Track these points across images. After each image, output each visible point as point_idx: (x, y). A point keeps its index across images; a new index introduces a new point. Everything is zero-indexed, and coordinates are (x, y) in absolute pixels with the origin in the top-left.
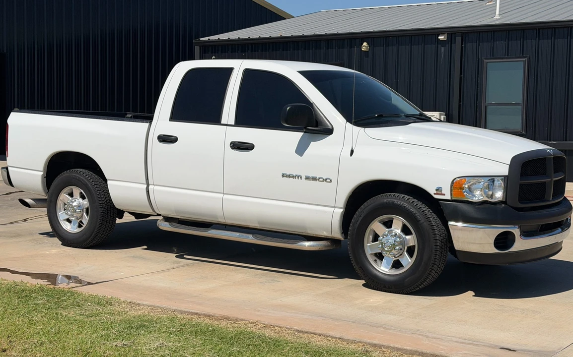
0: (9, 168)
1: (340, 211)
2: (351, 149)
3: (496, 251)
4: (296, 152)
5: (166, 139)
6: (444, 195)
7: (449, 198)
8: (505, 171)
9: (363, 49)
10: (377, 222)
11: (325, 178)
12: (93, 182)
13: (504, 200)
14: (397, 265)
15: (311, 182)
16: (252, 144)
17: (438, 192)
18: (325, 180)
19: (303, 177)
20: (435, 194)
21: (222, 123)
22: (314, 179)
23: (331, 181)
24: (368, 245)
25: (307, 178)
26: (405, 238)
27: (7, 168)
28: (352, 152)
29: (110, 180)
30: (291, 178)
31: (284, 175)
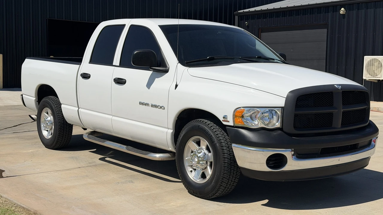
0: (23, 95)
1: (171, 131)
2: (176, 84)
3: (268, 170)
4: (146, 86)
5: (86, 76)
6: (229, 122)
7: (232, 125)
8: (281, 103)
9: (341, 12)
10: (191, 141)
11: (161, 106)
12: (56, 105)
13: (281, 127)
14: (203, 176)
15: (154, 109)
16: (125, 80)
17: (225, 120)
18: (161, 107)
19: (150, 105)
20: (222, 120)
21: (113, 64)
22: (156, 106)
23: (164, 108)
24: (186, 159)
25: (152, 106)
26: (208, 154)
27: (22, 95)
28: (176, 86)
29: (63, 104)
30: (144, 106)
31: (141, 103)
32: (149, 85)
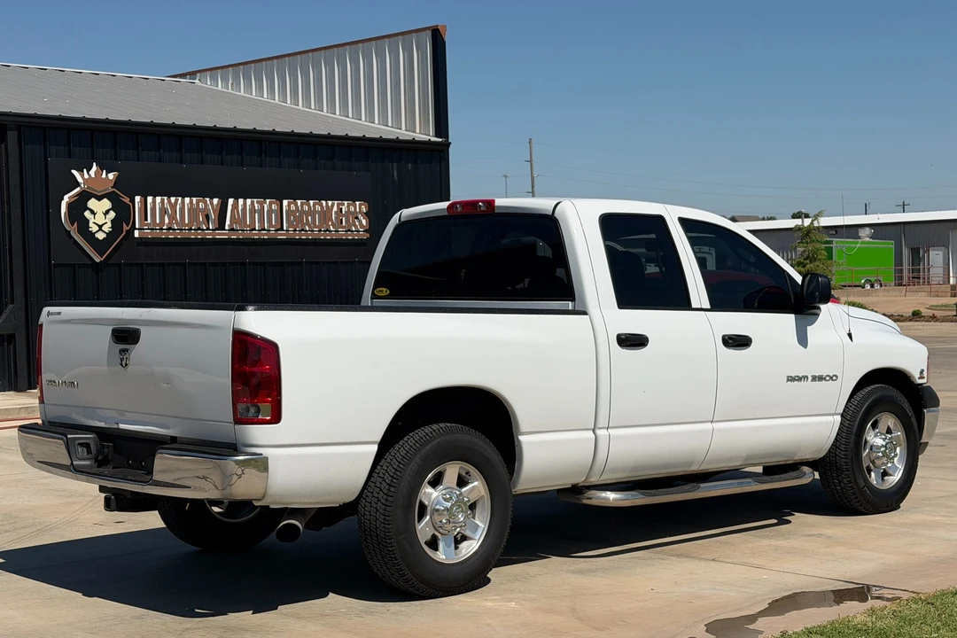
2: (847, 332)
4: (798, 342)
11: (832, 375)
17: (922, 375)
18: (831, 378)
19: (810, 378)
20: (919, 378)
21: (693, 306)
22: (821, 378)
23: (836, 377)
25: (814, 378)
28: (850, 336)
30: (796, 382)
31: (791, 379)
32: (803, 340)
